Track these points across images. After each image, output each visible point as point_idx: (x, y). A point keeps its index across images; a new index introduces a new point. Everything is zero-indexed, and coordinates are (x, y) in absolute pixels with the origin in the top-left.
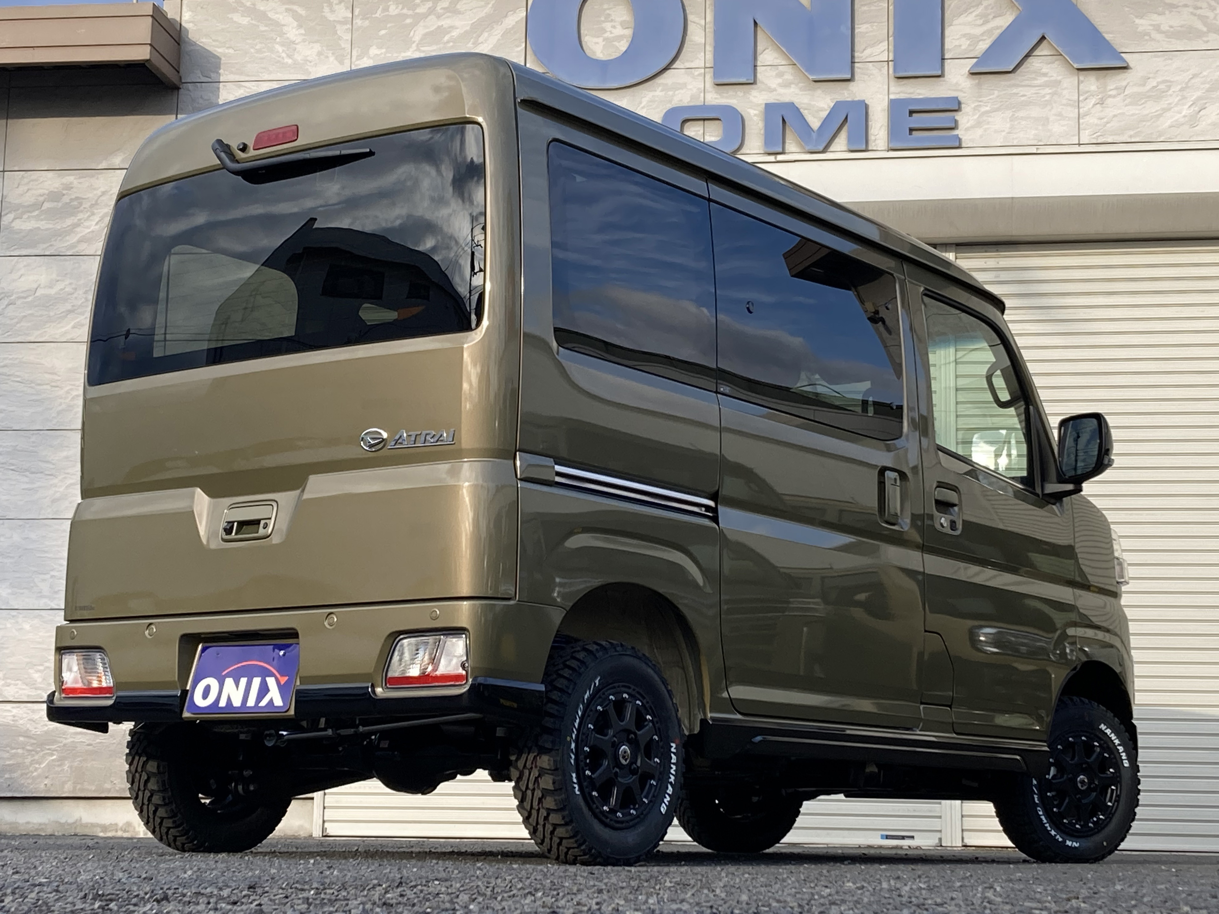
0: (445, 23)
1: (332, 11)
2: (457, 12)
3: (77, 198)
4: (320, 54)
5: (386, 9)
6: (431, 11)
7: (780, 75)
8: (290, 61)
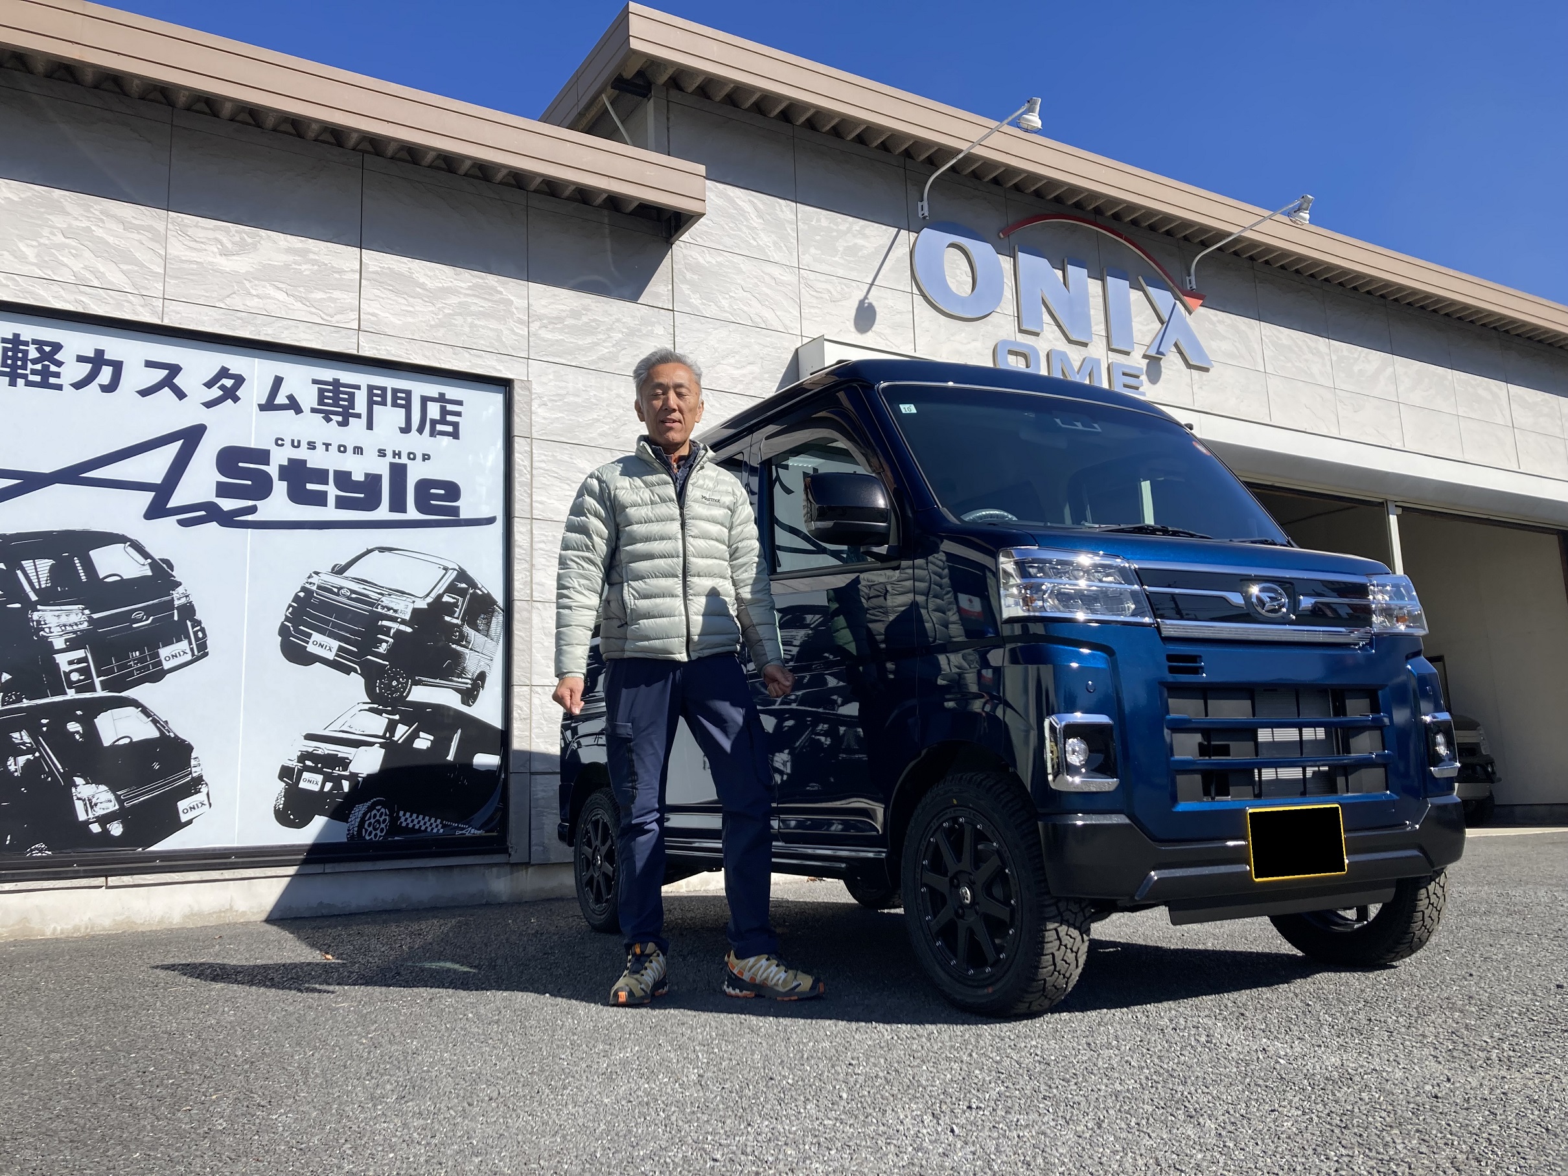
0: (861, 242)
1: (782, 211)
2: (865, 237)
3: (595, 320)
4: (775, 243)
5: (819, 220)
6: (849, 230)
7: (1053, 332)
8: (755, 243)
